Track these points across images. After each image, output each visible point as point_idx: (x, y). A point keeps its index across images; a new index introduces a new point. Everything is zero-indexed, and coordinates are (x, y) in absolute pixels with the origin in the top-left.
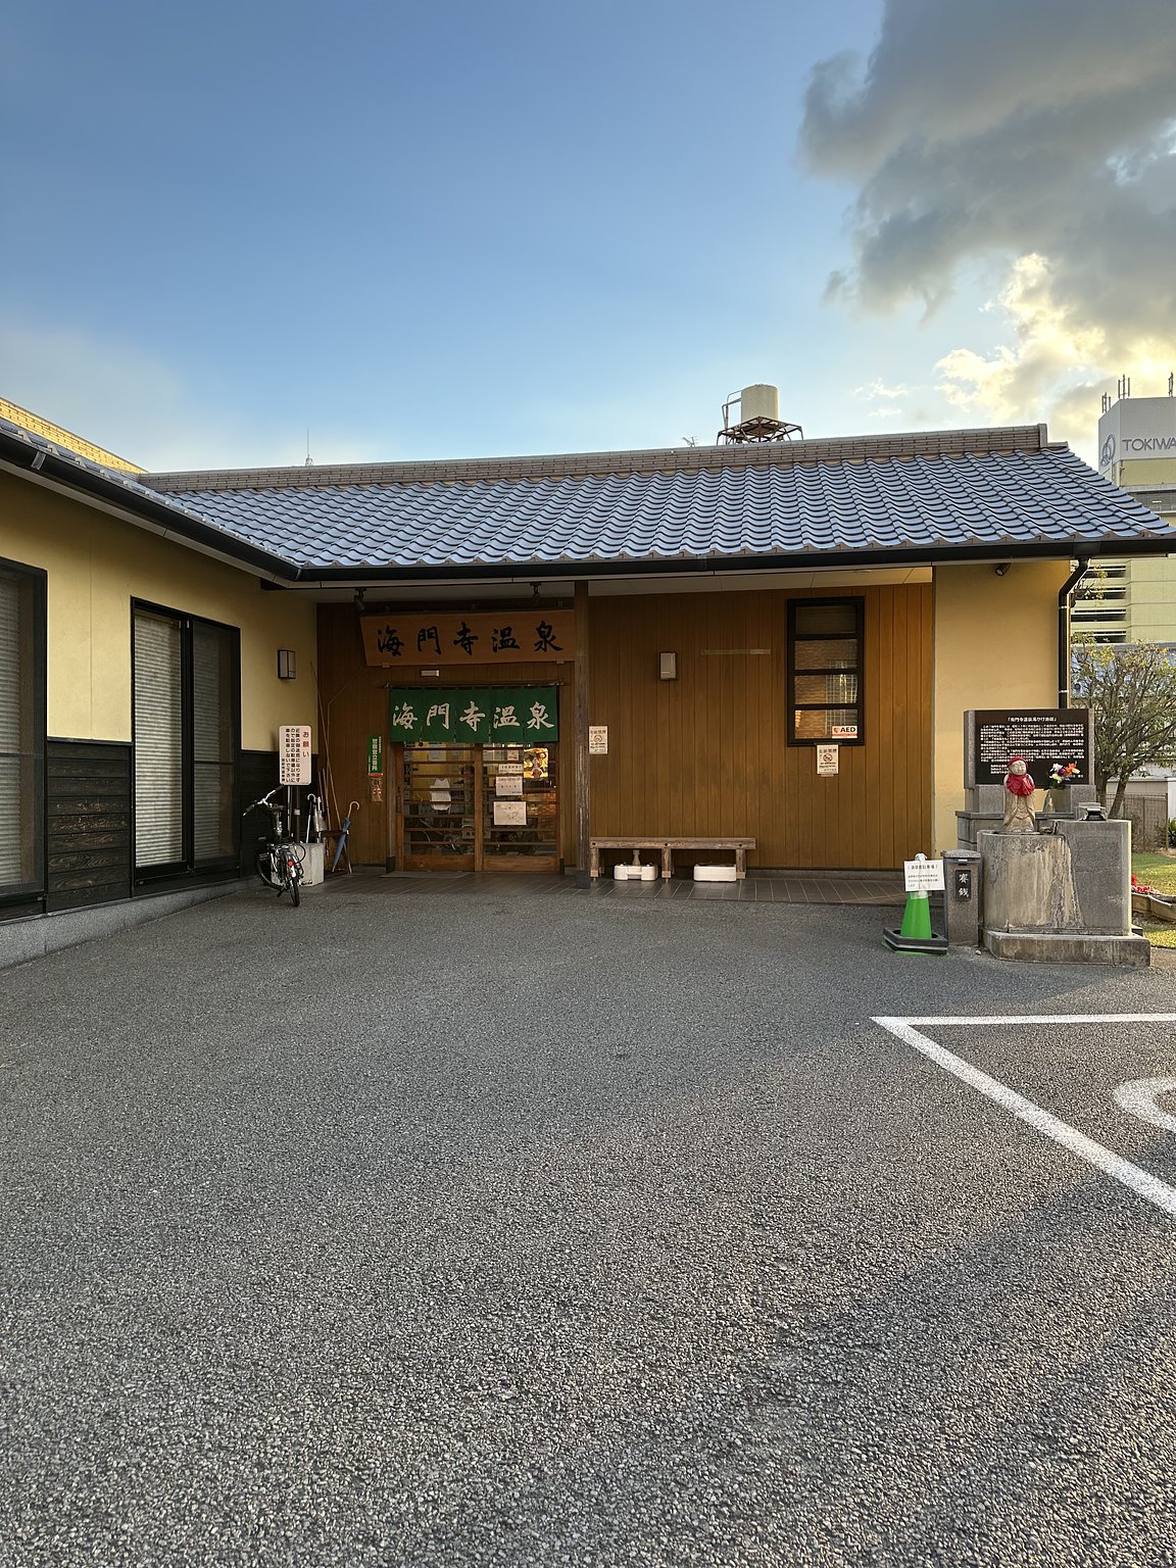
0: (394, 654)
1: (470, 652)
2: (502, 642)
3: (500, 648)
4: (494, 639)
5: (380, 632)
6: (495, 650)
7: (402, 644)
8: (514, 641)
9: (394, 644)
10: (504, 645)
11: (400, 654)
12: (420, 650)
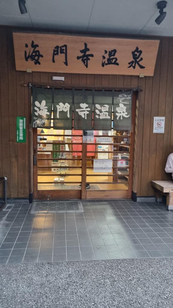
0: (36, 63)
1: (87, 66)
2: (108, 60)
3: (106, 64)
4: (104, 57)
5: (27, 46)
6: (103, 65)
7: (42, 56)
8: (116, 59)
9: (36, 55)
10: (110, 62)
11: (39, 64)
12: (54, 61)
